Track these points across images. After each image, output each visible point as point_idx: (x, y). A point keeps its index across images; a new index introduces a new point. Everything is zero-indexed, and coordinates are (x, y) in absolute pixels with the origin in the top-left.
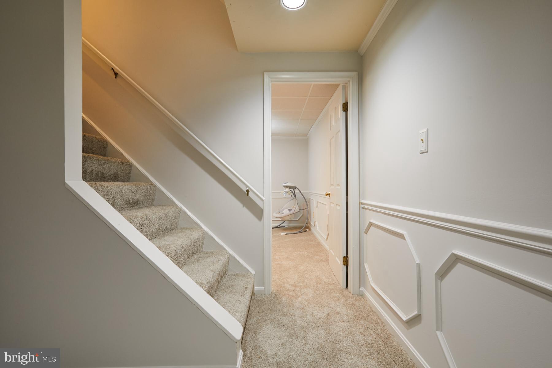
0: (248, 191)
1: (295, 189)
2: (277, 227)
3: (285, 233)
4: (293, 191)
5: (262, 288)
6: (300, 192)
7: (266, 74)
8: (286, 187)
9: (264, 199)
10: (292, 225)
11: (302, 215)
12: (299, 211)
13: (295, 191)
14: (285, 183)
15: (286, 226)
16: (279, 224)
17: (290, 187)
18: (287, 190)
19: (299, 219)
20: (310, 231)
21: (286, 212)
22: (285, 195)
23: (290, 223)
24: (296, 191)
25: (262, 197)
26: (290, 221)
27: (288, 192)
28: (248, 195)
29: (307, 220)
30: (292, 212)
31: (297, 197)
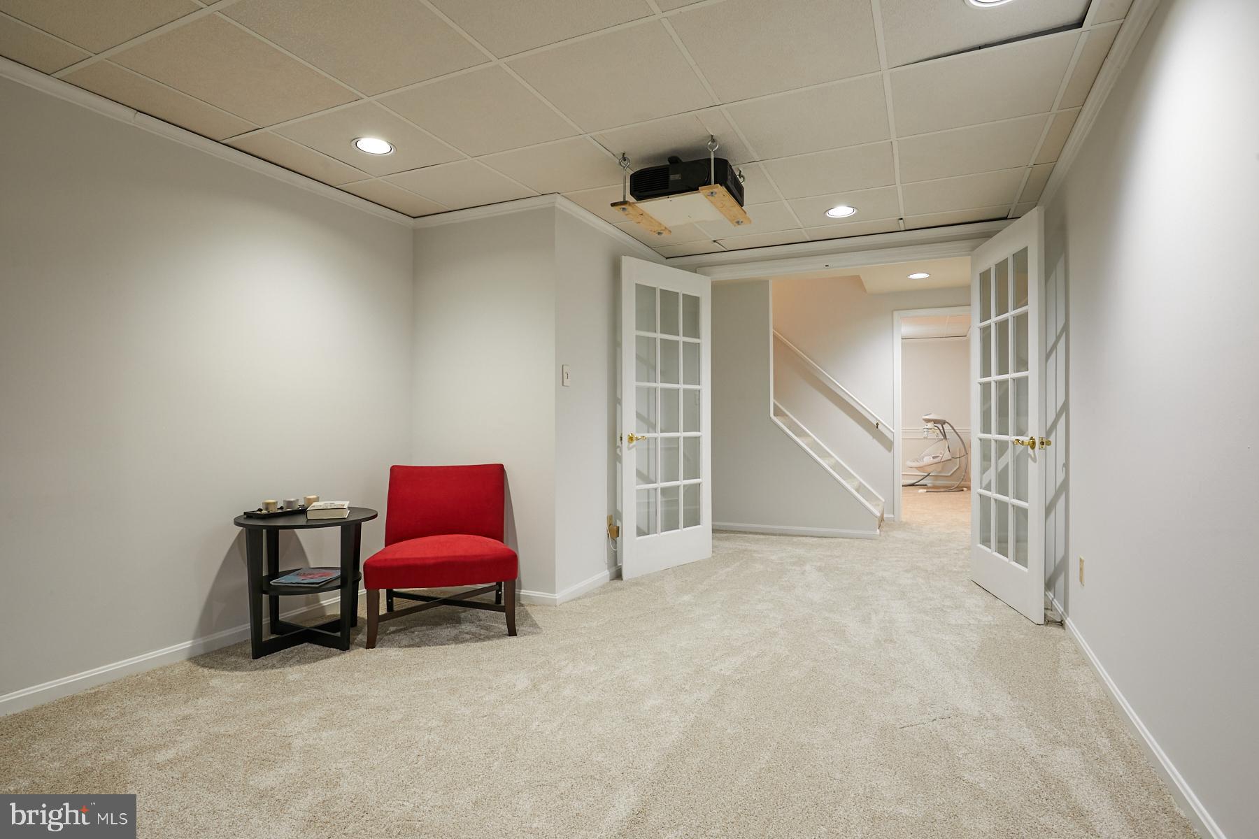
0: (877, 424)
1: (944, 423)
2: (913, 485)
3: (925, 490)
4: (941, 428)
5: (892, 516)
6: (953, 429)
7: (896, 313)
8: (928, 421)
9: (893, 431)
10: (939, 483)
11: (958, 468)
12: (950, 460)
13: (945, 428)
14: (927, 415)
15: (929, 485)
16: (915, 481)
17: (935, 421)
18: (930, 425)
19: (953, 473)
20: (969, 492)
21: (928, 460)
22: (925, 433)
23: (936, 480)
24: (947, 427)
25: (891, 429)
26: (936, 477)
27: (931, 429)
28: (877, 427)
29: (964, 474)
30: (936, 460)
31: (947, 437)
